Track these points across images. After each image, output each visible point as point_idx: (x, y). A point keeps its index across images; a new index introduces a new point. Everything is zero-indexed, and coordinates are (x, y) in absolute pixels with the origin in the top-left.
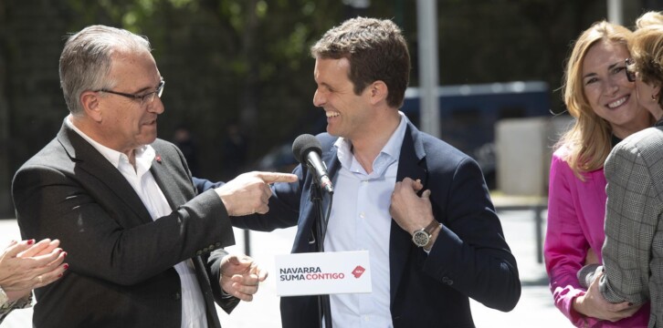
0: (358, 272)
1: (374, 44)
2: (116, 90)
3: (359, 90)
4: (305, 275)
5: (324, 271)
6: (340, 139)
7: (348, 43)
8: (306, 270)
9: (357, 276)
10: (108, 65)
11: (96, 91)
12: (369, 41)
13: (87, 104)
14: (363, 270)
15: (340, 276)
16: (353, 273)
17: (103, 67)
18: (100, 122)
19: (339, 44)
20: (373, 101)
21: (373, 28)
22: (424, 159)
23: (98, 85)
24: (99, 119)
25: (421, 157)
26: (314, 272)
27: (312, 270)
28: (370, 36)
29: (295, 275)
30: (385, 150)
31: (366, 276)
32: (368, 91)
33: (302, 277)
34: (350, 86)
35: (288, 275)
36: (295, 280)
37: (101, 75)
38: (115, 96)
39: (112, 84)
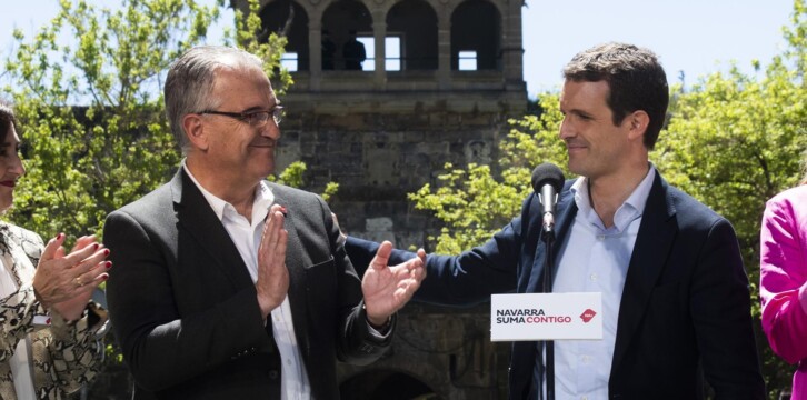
0: (587, 316)
1: (637, 66)
2: (220, 110)
3: (618, 120)
4: (525, 317)
5: (547, 314)
6: (581, 179)
7: (608, 64)
8: (527, 312)
9: (586, 320)
10: (211, 82)
11: (200, 114)
12: (632, 63)
13: (190, 129)
14: (593, 313)
15: (567, 320)
16: (582, 316)
17: (205, 85)
18: (205, 151)
19: (596, 63)
20: (631, 135)
21: (633, 51)
22: (675, 215)
23: (200, 107)
24: (204, 147)
25: (671, 214)
26: (537, 315)
27: (534, 312)
28: (632, 58)
29: (514, 317)
30: (630, 201)
31: (596, 321)
32: (627, 123)
33: (522, 320)
34: (608, 113)
35: (506, 317)
36: (514, 322)
37: (203, 93)
38: (220, 117)
39: (215, 103)
